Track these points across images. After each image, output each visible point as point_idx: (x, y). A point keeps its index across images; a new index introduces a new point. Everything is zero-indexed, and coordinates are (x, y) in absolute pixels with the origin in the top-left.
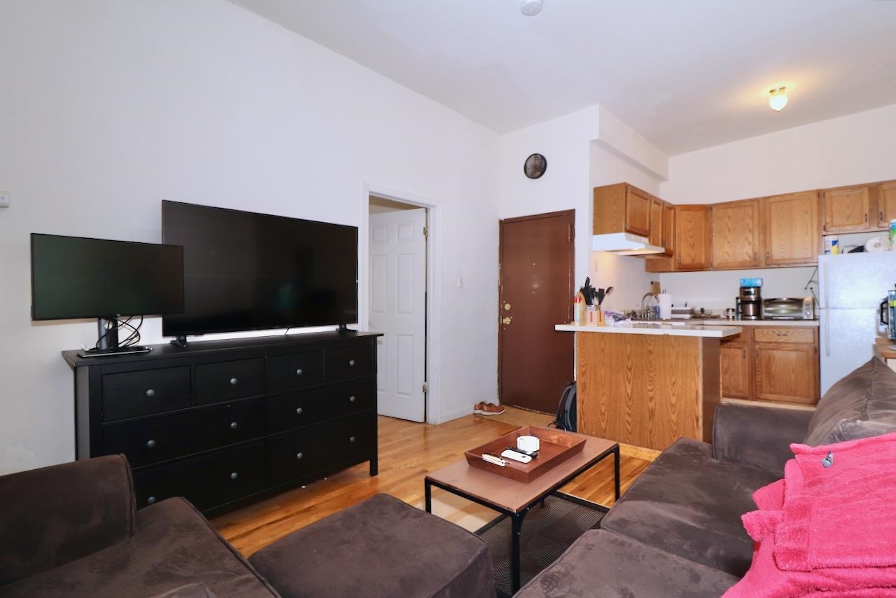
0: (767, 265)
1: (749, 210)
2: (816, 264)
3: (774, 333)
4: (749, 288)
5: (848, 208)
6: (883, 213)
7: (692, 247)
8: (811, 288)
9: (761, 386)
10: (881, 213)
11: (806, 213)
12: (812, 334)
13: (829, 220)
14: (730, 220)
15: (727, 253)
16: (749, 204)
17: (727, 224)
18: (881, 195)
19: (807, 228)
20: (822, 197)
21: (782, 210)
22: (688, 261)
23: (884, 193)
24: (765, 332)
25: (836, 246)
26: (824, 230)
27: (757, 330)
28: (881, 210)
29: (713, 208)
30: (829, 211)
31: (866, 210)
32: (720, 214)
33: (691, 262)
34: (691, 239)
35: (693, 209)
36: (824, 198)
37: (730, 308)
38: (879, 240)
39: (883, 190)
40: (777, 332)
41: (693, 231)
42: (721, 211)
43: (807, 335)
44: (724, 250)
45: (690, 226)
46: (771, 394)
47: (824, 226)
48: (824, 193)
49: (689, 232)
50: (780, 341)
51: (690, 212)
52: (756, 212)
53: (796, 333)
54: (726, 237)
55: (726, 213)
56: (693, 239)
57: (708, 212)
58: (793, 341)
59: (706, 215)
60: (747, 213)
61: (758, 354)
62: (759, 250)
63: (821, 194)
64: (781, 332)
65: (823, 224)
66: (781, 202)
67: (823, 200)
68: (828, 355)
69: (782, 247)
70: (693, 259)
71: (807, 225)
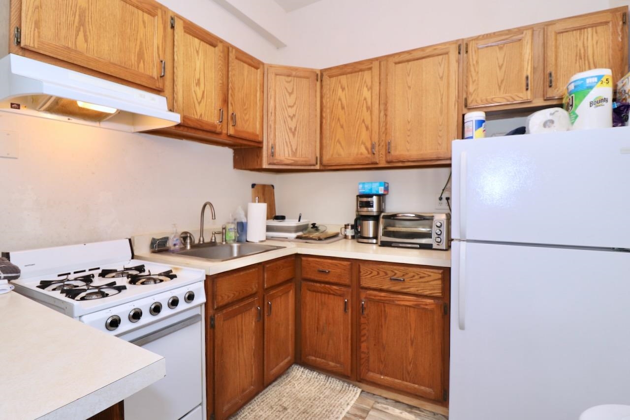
0: (388, 162)
1: (367, 75)
2: (448, 162)
3: (386, 274)
4: (371, 196)
5: (500, 67)
6: (553, 75)
7: (294, 134)
8: (447, 199)
9: (368, 360)
10: (550, 74)
11: (441, 78)
12: (439, 282)
13: (471, 88)
14: (344, 93)
15: (339, 142)
16: (367, 67)
17: (340, 99)
18: (551, 43)
19: (442, 102)
20: (465, 52)
21: (409, 75)
22: (286, 153)
23: (556, 40)
24: (375, 273)
25: (481, 129)
26: (466, 106)
27: (363, 268)
28: (550, 68)
29: (325, 74)
30: (474, 74)
31: (528, 70)
32: (333, 86)
33: (291, 155)
34: (292, 120)
35: (294, 73)
36: (467, 52)
37: (348, 225)
38: (552, 114)
39: (553, 33)
40: (390, 274)
41: (295, 108)
42: (334, 79)
43: (431, 283)
44: (337, 140)
45: (291, 100)
46: (381, 374)
47: (466, 100)
48: (467, 45)
49: (289, 110)
50: (394, 288)
51: (290, 79)
52: (376, 79)
53: (417, 277)
54: (339, 119)
55: (340, 82)
56: (294, 120)
57: (317, 80)
58: (412, 290)
59: (316, 85)
60: (365, 82)
61: (363, 308)
62: (379, 138)
63: (462, 47)
64: (395, 274)
65: (465, 96)
66: (408, 61)
67: (465, 55)
68: (462, 327)
69: (409, 133)
70: (294, 150)
71: (442, 99)
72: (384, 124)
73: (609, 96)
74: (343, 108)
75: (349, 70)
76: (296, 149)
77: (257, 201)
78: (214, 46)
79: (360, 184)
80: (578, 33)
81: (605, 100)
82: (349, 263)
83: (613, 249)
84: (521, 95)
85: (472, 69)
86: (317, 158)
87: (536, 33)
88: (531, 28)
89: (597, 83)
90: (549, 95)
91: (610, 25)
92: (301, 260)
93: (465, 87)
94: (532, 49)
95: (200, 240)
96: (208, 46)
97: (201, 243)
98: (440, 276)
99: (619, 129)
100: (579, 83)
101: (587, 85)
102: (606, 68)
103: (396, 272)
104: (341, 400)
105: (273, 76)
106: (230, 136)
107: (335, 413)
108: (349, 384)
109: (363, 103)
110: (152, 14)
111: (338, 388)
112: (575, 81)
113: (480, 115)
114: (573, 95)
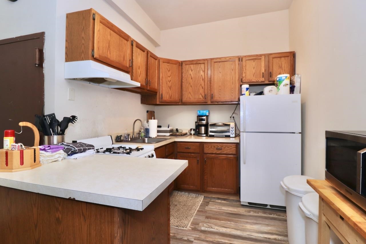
0: (212, 102)
1: (202, 66)
3: (215, 147)
4: (203, 116)
5: (254, 68)
6: (272, 73)
7: (170, 89)
8: (233, 117)
11: (233, 70)
12: (235, 148)
13: (244, 75)
14: (192, 72)
15: (190, 93)
16: (203, 62)
17: (190, 75)
18: (271, 61)
19: (233, 80)
20: (241, 61)
21: (220, 68)
22: (167, 97)
23: (272, 60)
24: (210, 147)
25: (248, 91)
26: (242, 82)
27: (205, 145)
28: (271, 70)
29: (183, 63)
30: (245, 70)
31: (263, 70)
32: (187, 68)
33: (169, 98)
34: (169, 82)
35: (171, 62)
36: (242, 61)
37: (192, 129)
38: (272, 88)
39: (272, 58)
40: (216, 147)
41: (171, 77)
42: (187, 66)
43: (232, 149)
44: (189, 92)
45: (169, 74)
46: (213, 187)
47: (242, 79)
48: (242, 59)
49: (168, 78)
50: (218, 152)
51: (169, 64)
52: (206, 68)
53: (227, 147)
54: (190, 83)
55: (190, 67)
56: (170, 82)
57: (180, 66)
58: (225, 152)
59: (179, 68)
60: (202, 68)
61: (205, 162)
62: (208, 93)
63: (240, 59)
64: (218, 147)
65: (241, 78)
66: (220, 62)
67: (241, 62)
68: (245, 163)
69: (220, 91)
70: (170, 96)
71: (233, 78)
72: (210, 87)
73: (289, 83)
74: (192, 78)
75: (195, 63)
76: (171, 96)
77: (153, 119)
78: (144, 51)
79: (198, 111)
80: (279, 59)
81: (288, 84)
82: (199, 144)
83: (290, 133)
84: (261, 79)
85: (244, 68)
86: (180, 100)
87: (266, 57)
88: (265, 55)
89: (285, 79)
90: (270, 80)
91: (289, 57)
92: (177, 144)
93: (241, 75)
94: (265, 63)
95: (133, 137)
96: (142, 52)
97: (133, 138)
98: (235, 146)
99: (292, 95)
100: (280, 78)
101: (283, 79)
102: (288, 74)
103: (218, 146)
104: (197, 200)
105: (162, 63)
106: (148, 90)
107: (196, 204)
108: (199, 194)
109: (201, 77)
110: (127, 40)
111: (194, 197)
112: (279, 78)
113: (247, 86)
114: (278, 82)
